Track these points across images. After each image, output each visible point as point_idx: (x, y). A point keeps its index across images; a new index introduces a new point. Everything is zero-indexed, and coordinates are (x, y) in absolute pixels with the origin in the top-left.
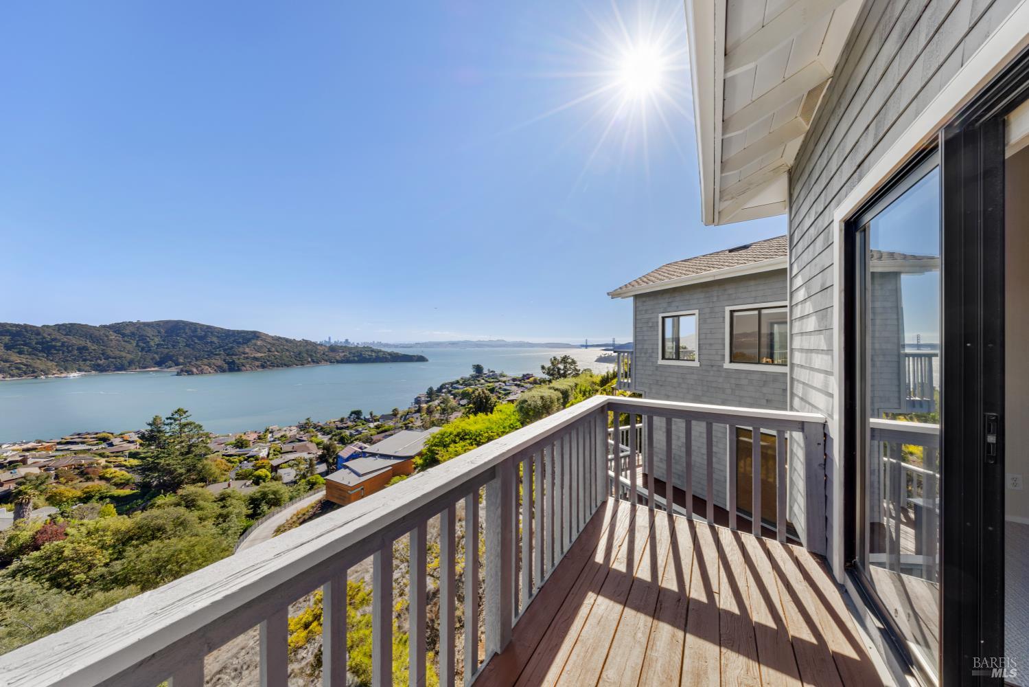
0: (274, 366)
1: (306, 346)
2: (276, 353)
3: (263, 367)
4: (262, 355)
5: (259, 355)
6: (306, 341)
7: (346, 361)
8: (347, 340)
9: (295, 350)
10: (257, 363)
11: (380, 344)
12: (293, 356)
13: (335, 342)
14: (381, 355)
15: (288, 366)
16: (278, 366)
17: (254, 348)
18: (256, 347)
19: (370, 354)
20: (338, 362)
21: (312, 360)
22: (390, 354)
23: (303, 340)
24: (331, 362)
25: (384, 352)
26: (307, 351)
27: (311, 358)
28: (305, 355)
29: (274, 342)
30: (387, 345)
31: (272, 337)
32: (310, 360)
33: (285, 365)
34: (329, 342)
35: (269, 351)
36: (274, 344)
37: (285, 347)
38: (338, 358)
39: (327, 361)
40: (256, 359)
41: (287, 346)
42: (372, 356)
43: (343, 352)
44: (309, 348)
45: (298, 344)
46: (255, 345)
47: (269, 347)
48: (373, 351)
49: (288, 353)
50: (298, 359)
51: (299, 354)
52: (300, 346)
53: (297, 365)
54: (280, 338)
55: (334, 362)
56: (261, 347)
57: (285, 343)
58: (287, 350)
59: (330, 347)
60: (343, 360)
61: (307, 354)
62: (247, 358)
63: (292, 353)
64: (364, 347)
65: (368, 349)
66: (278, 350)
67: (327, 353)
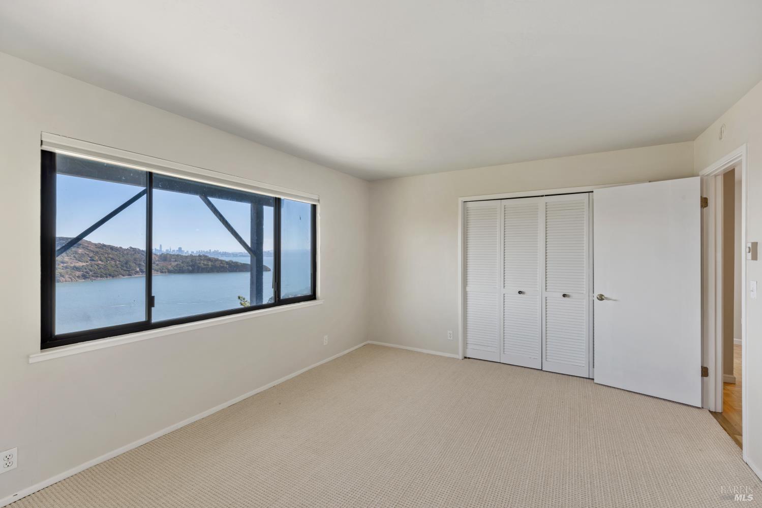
0: (97, 277)
1: (133, 255)
2: (100, 262)
3: (84, 277)
4: (84, 264)
5: (80, 264)
6: (134, 250)
7: (180, 271)
8: (180, 249)
9: (122, 259)
10: (78, 273)
11: (216, 252)
12: (119, 266)
13: (167, 250)
14: (218, 264)
15: (113, 277)
16: (102, 276)
17: (74, 257)
18: (77, 256)
19: (205, 263)
20: (170, 272)
21: (140, 269)
22: (227, 263)
23: (131, 248)
24: (162, 272)
25: (221, 261)
26: (135, 259)
27: (139, 267)
28: (133, 265)
29: (98, 250)
30: (225, 254)
31: (95, 245)
32: (138, 269)
33: (110, 275)
34: (161, 250)
35: (92, 260)
36: (97, 252)
37: (110, 256)
38: (170, 267)
39: (157, 271)
40: (77, 269)
41: (113, 254)
42: (208, 265)
43: (176, 261)
44: (137, 257)
45: (125, 252)
46: (76, 253)
47: (91, 254)
48: (210, 260)
49: (113, 263)
50: (125, 268)
51: (126, 263)
52: (127, 254)
53: (123, 276)
54: (104, 246)
55: (165, 272)
56: (82, 255)
57: (110, 251)
58: (112, 259)
59: (161, 256)
60: (176, 270)
61: (135, 263)
62: (66, 268)
63: (118, 262)
64: (200, 256)
65: (203, 258)
66: (103, 258)
67: (157, 262)
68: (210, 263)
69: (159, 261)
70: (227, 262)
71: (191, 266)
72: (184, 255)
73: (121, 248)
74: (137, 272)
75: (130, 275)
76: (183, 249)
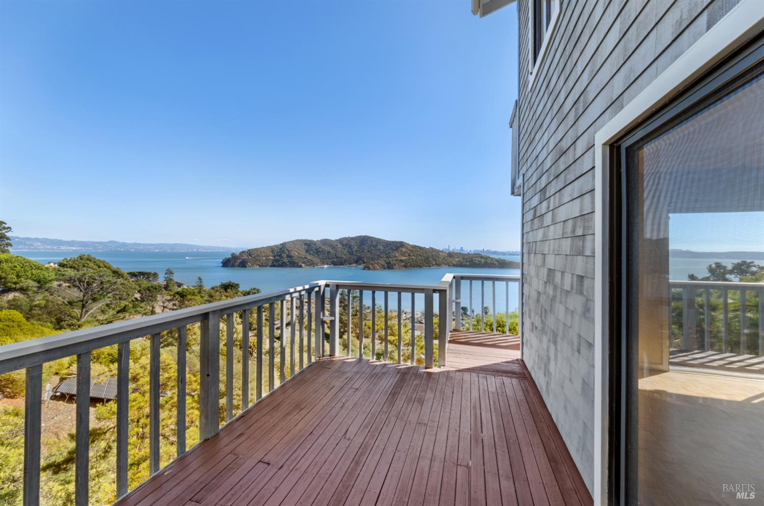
0: (412, 267)
1: (432, 252)
2: (413, 257)
3: (405, 266)
4: (405, 258)
5: (403, 258)
6: (432, 249)
7: (461, 265)
8: (462, 248)
9: (425, 256)
10: (403, 264)
11: (488, 252)
12: (424, 260)
13: (453, 249)
14: (489, 261)
15: (420, 267)
16: (414, 267)
17: (401, 253)
19: (479, 259)
20: (454, 266)
21: (436, 263)
22: (497, 260)
23: (430, 247)
24: (449, 266)
25: (491, 258)
26: (433, 256)
27: (435, 261)
28: (431, 259)
29: (412, 249)
30: (495, 253)
31: (411, 245)
32: (434, 263)
33: (418, 266)
34: (449, 249)
35: (409, 256)
36: (412, 251)
37: (419, 253)
38: (454, 262)
39: (446, 264)
40: (402, 261)
41: (420, 252)
42: (481, 262)
43: (458, 258)
44: (434, 254)
46: (402, 251)
47: (409, 252)
48: (482, 257)
49: (420, 258)
50: (426, 262)
51: (427, 258)
52: (428, 252)
53: (426, 267)
54: (416, 246)
55: (451, 266)
56: (405, 252)
57: (419, 250)
58: (420, 255)
59: (448, 253)
60: (458, 264)
61: (433, 258)
62: (397, 260)
63: (423, 258)
64: (475, 254)
65: (478, 255)
66: (415, 255)
67: (446, 258)
68: (483, 260)
69: (447, 257)
70: (496, 260)
71: (469, 262)
72: (464, 253)
73: (425, 247)
74: (433, 265)
75: (429, 267)
76: (463, 249)
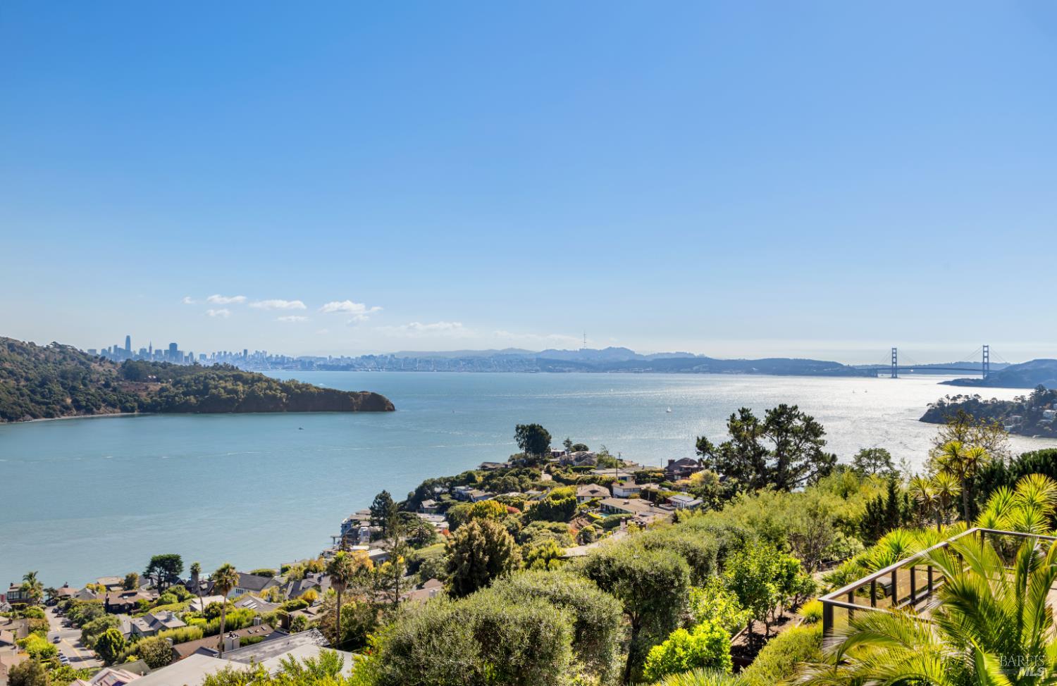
1: (61, 362)
6: (62, 349)
8: (173, 346)
9: (32, 374)
12: (25, 391)
13: (142, 351)
14: (260, 390)
15: (11, 420)
19: (229, 386)
20: (144, 409)
21: (75, 401)
22: (285, 388)
23: (53, 344)
24: (124, 409)
26: (63, 375)
28: (57, 388)
30: (281, 362)
32: (69, 401)
34: (126, 351)
38: (143, 396)
39: (114, 406)
41: (12, 361)
42: (236, 392)
43: (158, 380)
44: (70, 368)
48: (238, 378)
49: (12, 382)
50: (38, 398)
51: (42, 385)
52: (47, 360)
53: (35, 416)
55: (131, 410)
58: (11, 373)
59: (124, 365)
60: (160, 404)
61: (63, 385)
63: (23, 383)
64: (216, 367)
67: (114, 384)
68: (240, 388)
69: (118, 379)
70: (282, 385)
71: (196, 394)
72: (183, 363)
73: (31, 344)
74: (65, 409)
75: (48, 415)
76: (179, 349)
